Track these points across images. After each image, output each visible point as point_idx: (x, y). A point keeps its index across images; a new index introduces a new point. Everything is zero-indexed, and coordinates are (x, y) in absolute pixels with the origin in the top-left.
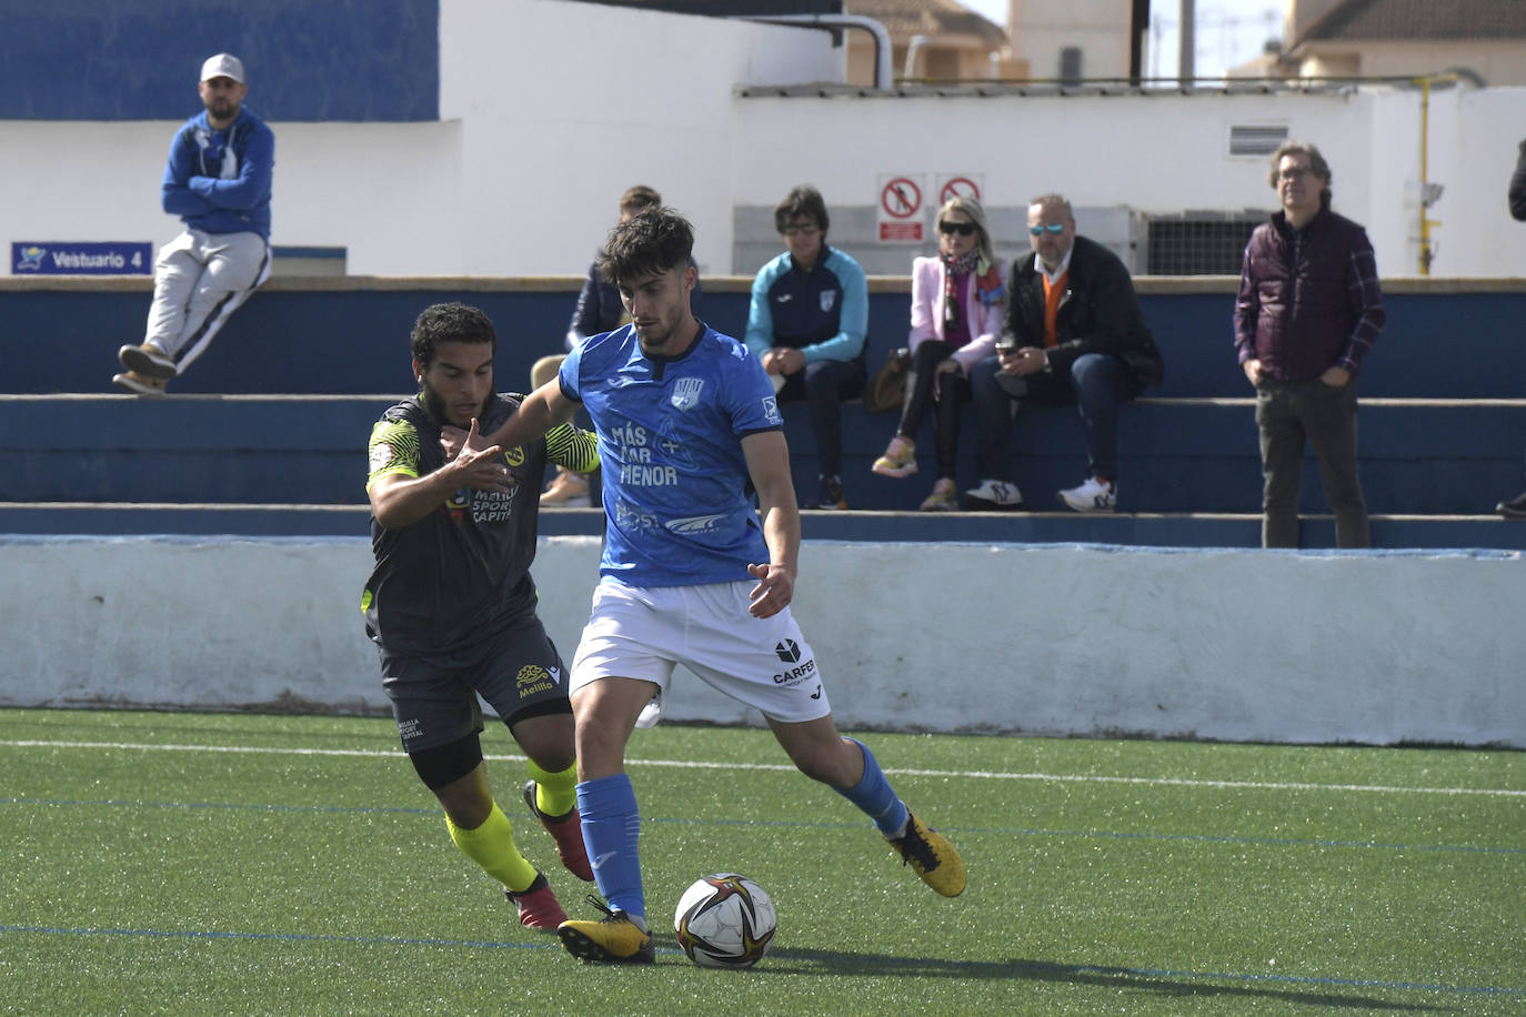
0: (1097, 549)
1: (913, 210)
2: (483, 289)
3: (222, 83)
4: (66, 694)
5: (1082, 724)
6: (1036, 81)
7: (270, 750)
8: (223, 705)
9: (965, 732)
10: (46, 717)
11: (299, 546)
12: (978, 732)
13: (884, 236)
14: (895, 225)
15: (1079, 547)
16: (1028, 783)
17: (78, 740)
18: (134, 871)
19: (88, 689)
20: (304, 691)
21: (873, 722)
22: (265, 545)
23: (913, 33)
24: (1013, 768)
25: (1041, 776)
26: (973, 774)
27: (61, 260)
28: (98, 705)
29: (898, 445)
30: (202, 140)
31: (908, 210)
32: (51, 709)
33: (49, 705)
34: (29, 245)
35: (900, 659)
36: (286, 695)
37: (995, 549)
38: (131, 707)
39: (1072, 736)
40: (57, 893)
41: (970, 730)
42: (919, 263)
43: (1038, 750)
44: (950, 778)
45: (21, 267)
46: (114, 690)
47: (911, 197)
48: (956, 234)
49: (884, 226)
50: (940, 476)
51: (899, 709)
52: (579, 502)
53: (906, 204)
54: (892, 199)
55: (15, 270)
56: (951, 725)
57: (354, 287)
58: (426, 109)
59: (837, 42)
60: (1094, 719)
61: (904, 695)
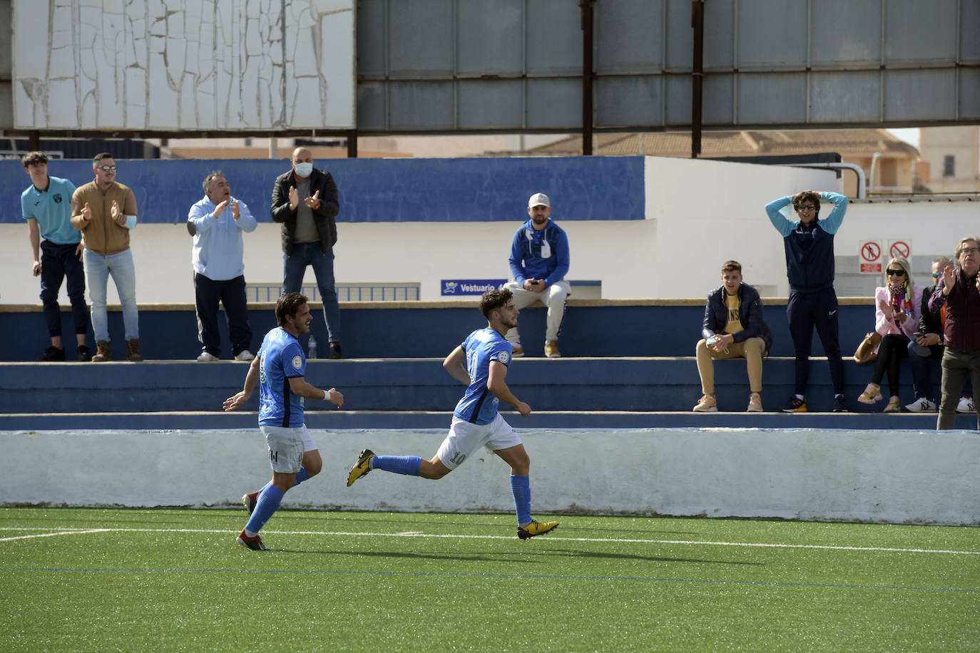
0: (973, 433)
1: (877, 258)
2: (666, 305)
3: (540, 208)
4: (466, 506)
5: (967, 520)
6: (936, 194)
7: (564, 539)
8: (543, 511)
9: (907, 523)
10: (457, 518)
11: (578, 433)
12: (915, 523)
13: (862, 270)
14: (868, 265)
15: (963, 432)
16: (941, 556)
17: (471, 534)
18: (492, 620)
19: (477, 503)
20: (581, 504)
21: (862, 519)
22: (562, 433)
23: (875, 152)
24: (933, 547)
25: (948, 551)
26: (913, 550)
27: (464, 288)
28: (482, 512)
29: (871, 388)
30: (529, 235)
31: (874, 258)
32: (459, 513)
33: (459, 511)
34: (449, 281)
35: (875, 487)
36: (573, 506)
37: (921, 433)
38: (498, 512)
39: (962, 526)
40: (453, 637)
41: (911, 522)
42: (878, 289)
43: (946, 534)
44: (901, 552)
45: (445, 292)
46: (490, 504)
47: (876, 251)
48: (895, 275)
49: (862, 266)
50: (892, 395)
51: (875, 512)
52: (712, 409)
53: (873, 255)
54: (866, 252)
55: (443, 294)
56: (901, 520)
57: (603, 305)
58: (639, 214)
59: (839, 176)
60: (973, 517)
61: (877, 505)
